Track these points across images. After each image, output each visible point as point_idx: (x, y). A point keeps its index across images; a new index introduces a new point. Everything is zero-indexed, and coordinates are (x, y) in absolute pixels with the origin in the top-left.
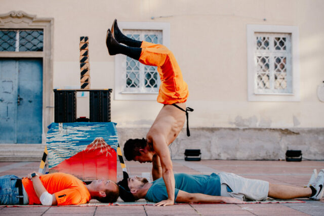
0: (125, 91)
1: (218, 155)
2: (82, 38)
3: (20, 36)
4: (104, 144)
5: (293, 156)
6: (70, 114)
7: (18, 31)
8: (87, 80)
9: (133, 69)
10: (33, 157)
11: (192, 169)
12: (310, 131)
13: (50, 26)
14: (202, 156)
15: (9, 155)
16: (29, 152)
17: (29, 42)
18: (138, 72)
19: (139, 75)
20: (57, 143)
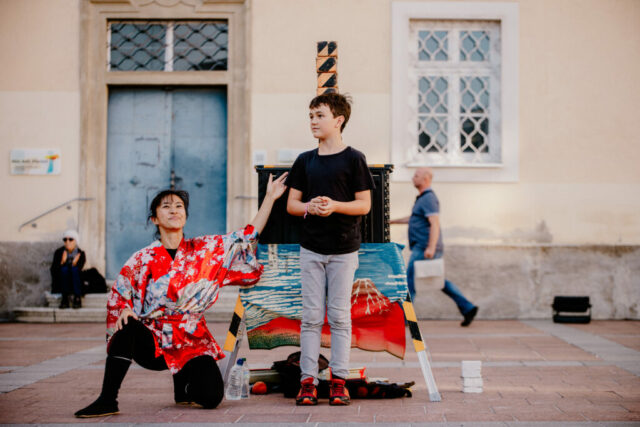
0: (416, 159)
1: (631, 309)
2: (321, 46)
3: (176, 36)
4: (374, 294)
7: (170, 24)
9: (433, 110)
11: (573, 346)
13: (244, 12)
14: (593, 312)
17: (196, 49)
18: (445, 118)
19: (446, 125)
20: (263, 292)
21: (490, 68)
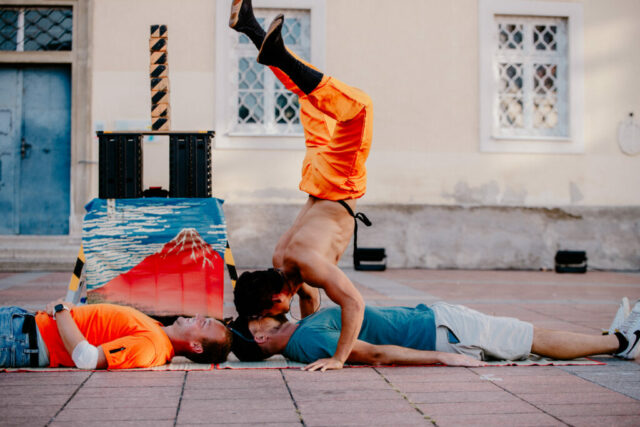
0: (236, 130)
1: (421, 259)
2: (153, 29)
3: (26, 21)
4: (198, 242)
5: (570, 262)
6: (130, 180)
7: (22, 10)
8: (164, 113)
9: (251, 87)
10: (52, 261)
11: (371, 289)
12: (604, 213)
13: (87, 0)
14: (388, 261)
15: (5, 258)
16: (43, 252)
17: (44, 32)
18: (262, 93)
19: (263, 100)
20: (103, 240)
21: (301, 50)
